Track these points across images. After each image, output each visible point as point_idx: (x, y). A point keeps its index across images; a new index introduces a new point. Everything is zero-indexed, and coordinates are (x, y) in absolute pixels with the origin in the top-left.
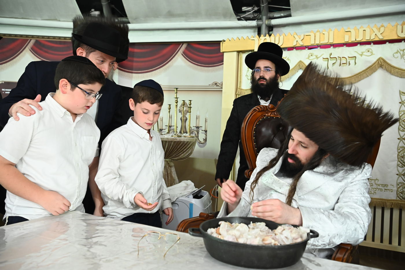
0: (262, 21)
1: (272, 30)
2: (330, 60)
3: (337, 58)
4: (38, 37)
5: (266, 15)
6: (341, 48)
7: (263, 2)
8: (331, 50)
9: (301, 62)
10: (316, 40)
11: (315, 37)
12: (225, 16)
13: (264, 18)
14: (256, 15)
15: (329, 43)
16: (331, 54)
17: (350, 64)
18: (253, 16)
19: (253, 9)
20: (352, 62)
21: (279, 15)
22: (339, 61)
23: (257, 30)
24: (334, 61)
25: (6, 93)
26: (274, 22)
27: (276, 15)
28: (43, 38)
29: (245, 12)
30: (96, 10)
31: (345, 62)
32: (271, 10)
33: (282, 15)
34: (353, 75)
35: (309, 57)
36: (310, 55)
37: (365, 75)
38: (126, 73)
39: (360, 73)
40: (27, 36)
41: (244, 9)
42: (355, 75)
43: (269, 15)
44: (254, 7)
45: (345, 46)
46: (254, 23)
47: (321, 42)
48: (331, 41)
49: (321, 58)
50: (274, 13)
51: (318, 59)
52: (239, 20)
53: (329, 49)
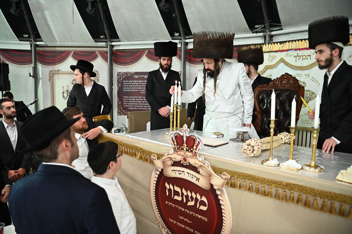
0: (266, 33)
1: (273, 37)
2: (298, 57)
3: (301, 56)
4: (149, 49)
5: (269, 30)
6: (303, 51)
7: (266, 23)
8: (298, 52)
9: (282, 58)
10: (290, 46)
11: (289, 45)
12: (245, 32)
13: (267, 31)
14: (263, 30)
15: (296, 48)
16: (298, 54)
17: (308, 59)
18: (261, 30)
19: (261, 26)
20: (309, 58)
21: (276, 29)
22: (302, 58)
23: (264, 38)
24: (299, 58)
25: (136, 77)
26: (273, 33)
27: (274, 29)
28: (151, 49)
29: (257, 28)
30: (177, 33)
31: (305, 58)
32: (272, 26)
33: (278, 29)
34: (309, 64)
35: (286, 55)
36: (287, 54)
37: (315, 65)
38: (193, 64)
39: (312, 64)
40: (144, 49)
41: (256, 26)
42: (310, 65)
43: (270, 29)
44: (262, 25)
45: (305, 50)
46: (262, 34)
47: (292, 48)
48: (297, 47)
49: (293, 56)
50: (273, 28)
51: (291, 57)
52: (253, 33)
53: (297, 51)
